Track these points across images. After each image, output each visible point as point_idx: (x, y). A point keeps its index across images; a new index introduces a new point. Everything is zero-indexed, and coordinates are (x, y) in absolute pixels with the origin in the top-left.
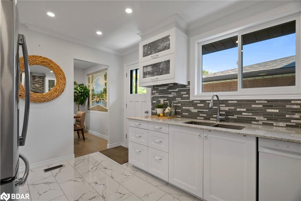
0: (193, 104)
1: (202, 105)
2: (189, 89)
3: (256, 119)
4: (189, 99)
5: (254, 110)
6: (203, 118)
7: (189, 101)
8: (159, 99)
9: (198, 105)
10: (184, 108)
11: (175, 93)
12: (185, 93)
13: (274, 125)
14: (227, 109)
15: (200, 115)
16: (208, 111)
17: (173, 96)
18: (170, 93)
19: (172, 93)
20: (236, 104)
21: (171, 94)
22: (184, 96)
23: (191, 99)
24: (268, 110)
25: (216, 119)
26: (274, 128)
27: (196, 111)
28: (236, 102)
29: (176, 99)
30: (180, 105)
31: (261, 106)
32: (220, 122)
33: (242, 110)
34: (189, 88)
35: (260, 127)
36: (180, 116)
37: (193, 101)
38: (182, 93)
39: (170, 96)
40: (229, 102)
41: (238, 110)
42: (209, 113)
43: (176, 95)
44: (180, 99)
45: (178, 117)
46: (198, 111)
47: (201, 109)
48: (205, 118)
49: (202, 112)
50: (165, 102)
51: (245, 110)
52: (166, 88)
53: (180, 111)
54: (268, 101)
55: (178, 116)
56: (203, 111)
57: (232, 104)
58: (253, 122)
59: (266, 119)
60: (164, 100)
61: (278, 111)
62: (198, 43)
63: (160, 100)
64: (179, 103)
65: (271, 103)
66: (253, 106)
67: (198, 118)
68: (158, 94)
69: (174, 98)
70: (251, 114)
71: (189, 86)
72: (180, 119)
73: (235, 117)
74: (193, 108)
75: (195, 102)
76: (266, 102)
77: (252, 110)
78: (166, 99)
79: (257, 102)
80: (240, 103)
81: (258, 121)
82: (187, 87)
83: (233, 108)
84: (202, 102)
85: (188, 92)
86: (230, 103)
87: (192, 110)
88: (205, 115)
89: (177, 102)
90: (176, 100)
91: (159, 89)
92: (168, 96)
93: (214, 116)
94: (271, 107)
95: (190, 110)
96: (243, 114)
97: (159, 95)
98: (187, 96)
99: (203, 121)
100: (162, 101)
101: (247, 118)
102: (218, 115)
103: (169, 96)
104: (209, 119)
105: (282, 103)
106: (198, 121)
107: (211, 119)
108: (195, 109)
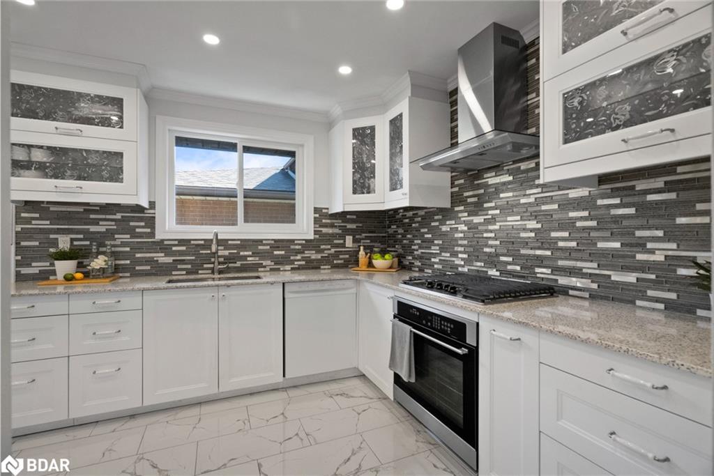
0: (163, 246)
1: (184, 248)
2: (154, 217)
3: (264, 264)
4: (154, 237)
5: (262, 253)
6: (184, 272)
7: (151, 242)
8: (52, 236)
9: (174, 248)
10: (138, 255)
11: (113, 223)
12: (143, 224)
13: (281, 269)
14: (226, 253)
15: (179, 267)
16: (193, 258)
17: (105, 230)
18: (96, 222)
19: (101, 223)
20: (239, 244)
21: (97, 224)
22: (138, 230)
23: (159, 236)
24: (275, 253)
25: (210, 271)
26: (281, 273)
27: (169, 260)
28: (239, 242)
29: (116, 236)
30: (128, 249)
31: (268, 247)
32: (219, 274)
33: (246, 253)
34: (153, 215)
35: (268, 274)
36: (128, 274)
37: (162, 241)
38: (132, 224)
39: (93, 228)
40: (230, 242)
41: (242, 253)
42: (196, 262)
43: (115, 227)
44: (128, 236)
45: (121, 277)
46: (174, 260)
47: (180, 255)
48: (189, 272)
49: (182, 262)
50: (75, 243)
51: (250, 253)
52: (82, 210)
53: (128, 262)
54: (275, 241)
55: (121, 275)
56: (184, 260)
57: (234, 245)
58: (260, 269)
59: (273, 263)
60: (72, 240)
61: (283, 252)
62: (169, 130)
63: (57, 239)
64: (124, 244)
65: (278, 244)
66: (260, 247)
67: (174, 273)
68: (48, 222)
69: (110, 234)
70: (257, 259)
71: (152, 211)
72: (128, 280)
73: (238, 264)
74: (163, 255)
75: (166, 243)
76: (273, 242)
77: (258, 253)
78: (81, 236)
79: (264, 242)
80: (245, 244)
81: (265, 267)
82: (146, 211)
83: (236, 251)
84: (182, 242)
85: (151, 222)
86: (230, 245)
87: (159, 259)
88: (189, 266)
89: (119, 243)
90: (115, 239)
91: (51, 209)
92: (89, 229)
93: (205, 266)
94: (278, 248)
95: (155, 259)
96: (249, 259)
97: (51, 224)
98: (149, 230)
99: (185, 277)
100: (64, 243)
101: (253, 264)
102: (216, 263)
103: (91, 230)
104: (197, 273)
105: (288, 243)
106: (175, 278)
107: (200, 272)
108: (166, 256)
